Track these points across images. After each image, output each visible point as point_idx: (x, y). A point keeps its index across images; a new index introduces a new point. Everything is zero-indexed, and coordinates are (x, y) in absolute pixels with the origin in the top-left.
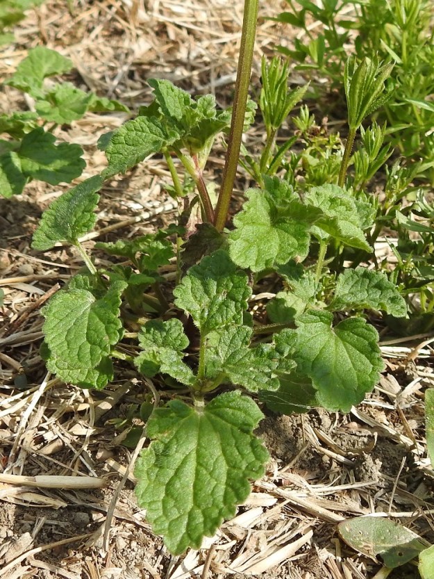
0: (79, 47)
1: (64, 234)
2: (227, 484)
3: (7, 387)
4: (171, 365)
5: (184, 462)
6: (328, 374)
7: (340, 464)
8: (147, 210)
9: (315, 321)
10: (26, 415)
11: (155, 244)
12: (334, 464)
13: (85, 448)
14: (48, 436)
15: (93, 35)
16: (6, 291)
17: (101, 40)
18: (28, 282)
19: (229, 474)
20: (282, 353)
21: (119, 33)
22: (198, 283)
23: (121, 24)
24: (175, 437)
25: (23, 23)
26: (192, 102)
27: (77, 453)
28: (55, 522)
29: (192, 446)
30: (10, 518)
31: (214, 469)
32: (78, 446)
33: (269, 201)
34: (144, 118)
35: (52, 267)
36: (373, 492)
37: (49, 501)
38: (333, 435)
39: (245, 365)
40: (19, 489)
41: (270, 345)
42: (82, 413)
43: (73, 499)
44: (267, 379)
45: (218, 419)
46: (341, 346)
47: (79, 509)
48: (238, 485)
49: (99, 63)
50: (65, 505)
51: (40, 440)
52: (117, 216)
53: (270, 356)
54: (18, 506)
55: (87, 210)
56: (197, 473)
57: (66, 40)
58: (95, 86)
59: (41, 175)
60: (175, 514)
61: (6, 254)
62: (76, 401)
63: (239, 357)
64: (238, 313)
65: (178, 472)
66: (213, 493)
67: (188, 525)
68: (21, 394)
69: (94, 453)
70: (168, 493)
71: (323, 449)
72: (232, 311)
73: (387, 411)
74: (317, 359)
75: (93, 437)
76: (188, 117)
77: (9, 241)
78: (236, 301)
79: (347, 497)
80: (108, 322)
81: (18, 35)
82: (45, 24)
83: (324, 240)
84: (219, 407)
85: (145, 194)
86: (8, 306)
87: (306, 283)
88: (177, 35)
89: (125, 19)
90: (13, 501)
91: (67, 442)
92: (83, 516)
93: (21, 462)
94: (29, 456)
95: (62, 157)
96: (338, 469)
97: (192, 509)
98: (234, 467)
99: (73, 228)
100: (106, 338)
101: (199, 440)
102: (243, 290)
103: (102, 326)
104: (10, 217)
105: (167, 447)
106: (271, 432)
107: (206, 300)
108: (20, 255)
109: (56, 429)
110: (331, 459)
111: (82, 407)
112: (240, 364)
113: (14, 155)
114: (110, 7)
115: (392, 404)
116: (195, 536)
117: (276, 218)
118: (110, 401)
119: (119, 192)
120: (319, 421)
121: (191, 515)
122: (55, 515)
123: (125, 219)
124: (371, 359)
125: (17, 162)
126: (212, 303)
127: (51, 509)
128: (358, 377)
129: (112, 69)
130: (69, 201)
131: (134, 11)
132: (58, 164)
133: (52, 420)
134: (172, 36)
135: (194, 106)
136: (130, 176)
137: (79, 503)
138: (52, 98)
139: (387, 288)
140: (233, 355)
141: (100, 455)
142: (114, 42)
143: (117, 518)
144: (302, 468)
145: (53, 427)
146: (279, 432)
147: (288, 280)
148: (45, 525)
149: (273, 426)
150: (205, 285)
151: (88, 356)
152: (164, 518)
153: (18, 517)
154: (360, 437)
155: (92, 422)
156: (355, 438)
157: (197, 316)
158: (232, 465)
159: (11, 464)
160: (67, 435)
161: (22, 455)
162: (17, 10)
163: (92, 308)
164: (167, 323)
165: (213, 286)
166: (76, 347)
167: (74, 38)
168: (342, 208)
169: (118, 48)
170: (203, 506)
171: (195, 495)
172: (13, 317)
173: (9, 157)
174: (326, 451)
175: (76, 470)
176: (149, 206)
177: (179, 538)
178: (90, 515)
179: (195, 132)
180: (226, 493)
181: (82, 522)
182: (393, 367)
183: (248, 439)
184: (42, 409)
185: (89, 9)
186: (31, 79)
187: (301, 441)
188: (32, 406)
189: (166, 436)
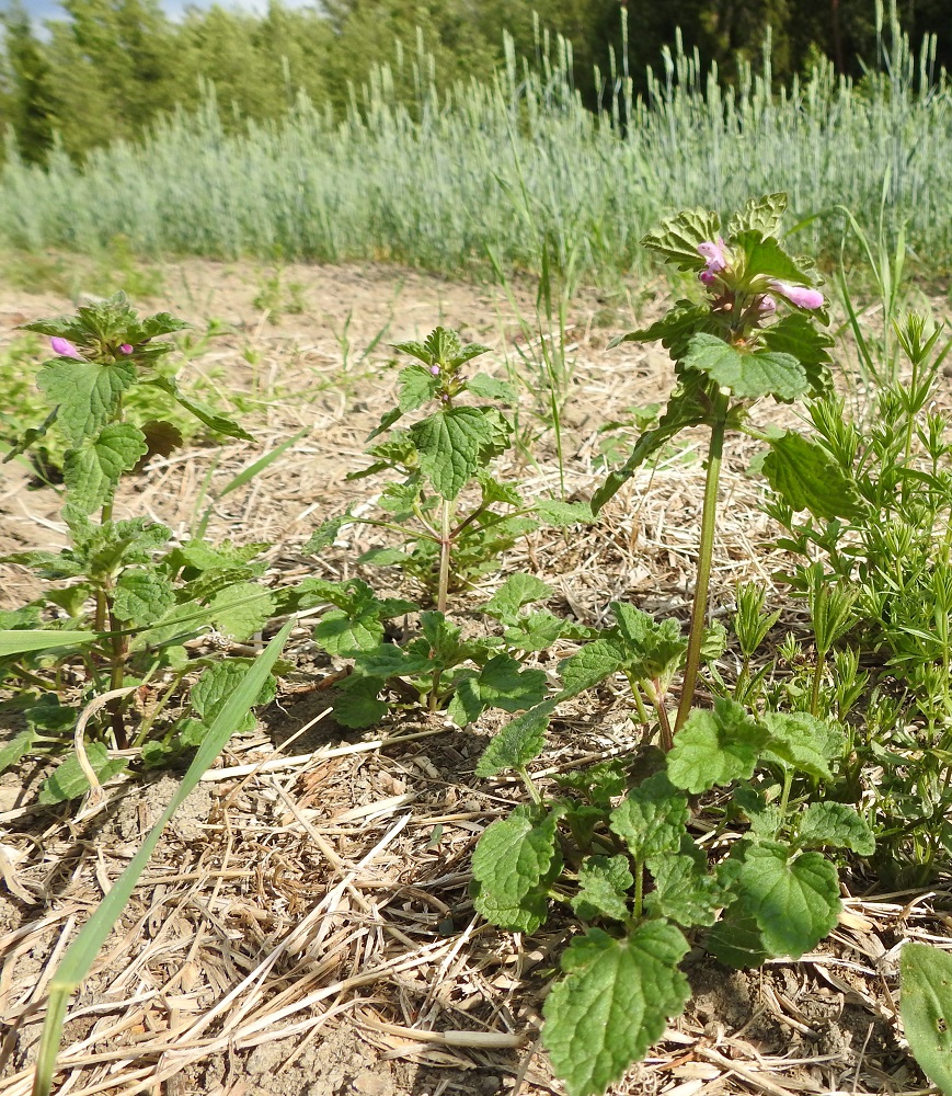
0: (570, 575)
1: (510, 759)
2: (643, 1024)
3: (430, 933)
4: (602, 897)
5: (598, 999)
6: (779, 915)
7: (804, 1036)
8: (617, 746)
9: (767, 855)
10: (446, 964)
11: (609, 775)
12: (796, 1036)
13: (507, 1004)
14: (467, 989)
15: (588, 563)
16: (446, 829)
17: (596, 567)
18: (472, 820)
19: (646, 1012)
20: (723, 886)
21: (617, 560)
22: (637, 806)
23: (620, 552)
24: (593, 971)
25: (513, 550)
26: (655, 625)
27: (496, 1008)
28: (460, 1087)
29: (610, 980)
30: (410, 1079)
31: (630, 1007)
32: (499, 1001)
33: (717, 722)
34: (604, 640)
35: (501, 804)
36: (839, 1070)
37: (456, 1061)
38: (799, 1003)
39: (683, 900)
40: (425, 1046)
41: (711, 877)
42: (510, 966)
43: (484, 1060)
44: (703, 914)
45: (641, 951)
46: (796, 884)
47: (491, 1072)
48: (653, 1024)
49: (590, 592)
50: (474, 1066)
51: (458, 995)
52: (583, 751)
53: (711, 890)
54: (421, 1067)
55: (536, 735)
56: (612, 1010)
57: (558, 568)
58: (584, 615)
59: (500, 702)
60: (582, 1057)
61: (453, 789)
62: (506, 952)
63: (677, 891)
64: (676, 838)
65: (591, 1009)
66: (625, 1034)
67: (595, 1069)
68: (445, 941)
69: (516, 1010)
70: (578, 1034)
71: (783, 1016)
72: (669, 837)
73: (869, 978)
74: (767, 897)
75: (517, 991)
76: (649, 640)
77: (460, 776)
78: (674, 825)
79: (806, 1074)
80: (541, 850)
81: (506, 563)
82: (536, 552)
83: (790, 770)
84: (642, 938)
85: (617, 729)
86: (447, 845)
87: (767, 817)
88: (678, 561)
89: (625, 547)
90: (416, 1060)
91: (488, 996)
92: (493, 1080)
93: (432, 1017)
94: (442, 1011)
95: (523, 684)
96: (800, 1042)
97: (602, 1052)
98: (652, 1005)
99: (520, 753)
100: (537, 867)
101: (618, 973)
102: (680, 814)
103: (534, 854)
104: (465, 752)
105: (583, 981)
106: (720, 991)
107: (645, 824)
108: (469, 790)
109: (478, 982)
110: (793, 1029)
111: (511, 959)
112: (679, 898)
113: (473, 681)
114: (609, 534)
115: (875, 969)
116: (600, 1081)
117: (724, 740)
118: (542, 951)
119: (588, 726)
120: (784, 985)
121: (599, 1060)
122: (461, 1078)
123: (590, 755)
124: (828, 900)
125: (476, 689)
126: (649, 828)
127: (457, 1070)
128: (814, 920)
129: (604, 597)
130: (520, 726)
131: (634, 538)
132: (519, 692)
133: (475, 970)
134: (673, 564)
135: (656, 630)
136: (606, 710)
137: (489, 1065)
138: (524, 624)
139: (856, 825)
140: (672, 889)
141: (522, 1012)
142: (610, 570)
143: (531, 1085)
144: (756, 1038)
145: (475, 978)
146: (731, 992)
147: (745, 812)
148: (448, 1088)
149: (722, 983)
150: (643, 809)
151: (515, 887)
152: (570, 1062)
153: (419, 1080)
154: (830, 1004)
155: (519, 973)
156: (824, 1006)
157: (633, 842)
158: (650, 1002)
159: (420, 1018)
160: (488, 987)
161: (435, 1009)
162: (506, 537)
163: (527, 836)
164: (612, 860)
165: (652, 809)
166: (503, 878)
167: (566, 565)
168: (800, 733)
169: (614, 576)
170: (614, 1048)
171: (607, 1036)
172: (450, 857)
173: (468, 683)
174: (787, 1018)
175: (493, 1028)
176: (620, 741)
177: (582, 1085)
178: (501, 1080)
179: (655, 655)
180: (640, 1033)
181: (491, 1087)
182: (881, 927)
183: (671, 973)
184: (465, 957)
185: (586, 536)
186: (505, 606)
187: (757, 1006)
188: (454, 954)
189: (582, 970)
